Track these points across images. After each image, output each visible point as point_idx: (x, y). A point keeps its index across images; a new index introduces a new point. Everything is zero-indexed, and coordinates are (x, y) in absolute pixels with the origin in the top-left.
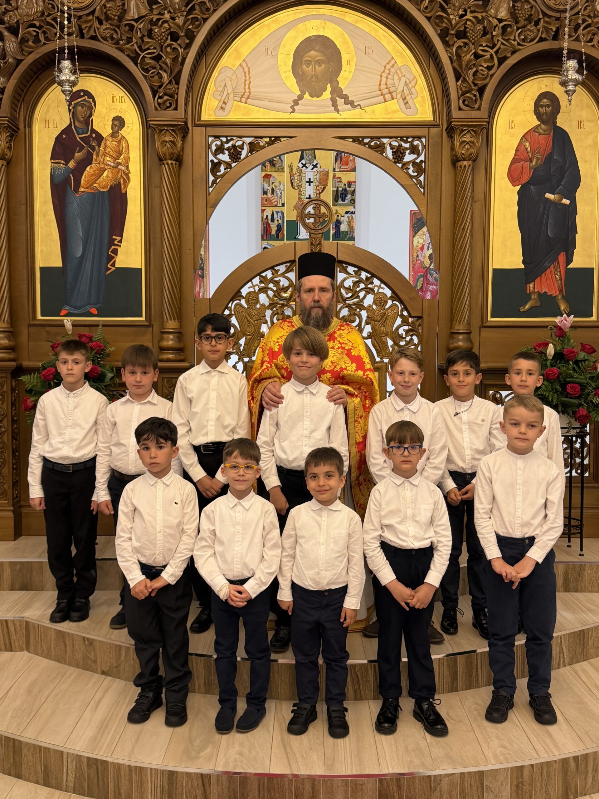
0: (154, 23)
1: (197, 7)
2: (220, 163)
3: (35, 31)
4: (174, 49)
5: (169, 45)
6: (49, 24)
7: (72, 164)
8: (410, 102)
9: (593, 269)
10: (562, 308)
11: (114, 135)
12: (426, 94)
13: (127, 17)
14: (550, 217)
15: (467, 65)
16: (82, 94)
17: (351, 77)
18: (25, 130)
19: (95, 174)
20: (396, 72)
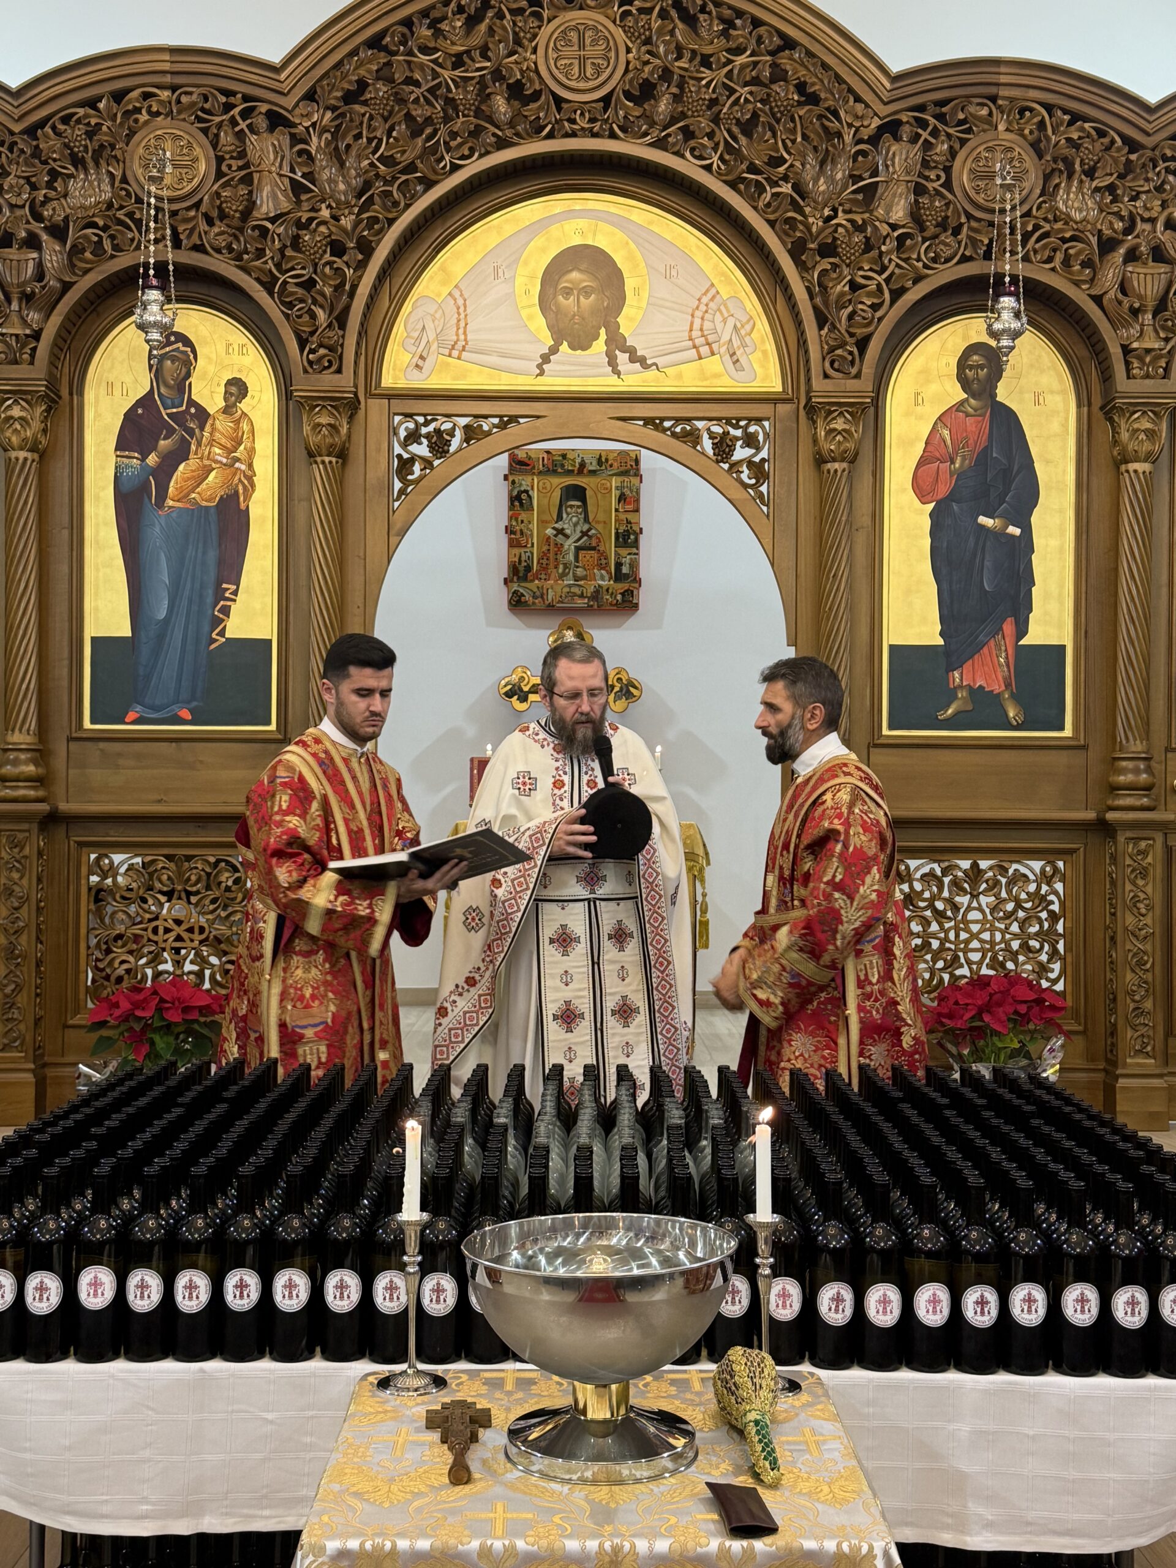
0: (302, 226)
1: (377, 199)
2: (412, 460)
3: (96, 235)
4: (338, 269)
5: (330, 263)
6: (120, 222)
7: (152, 459)
8: (743, 360)
9: (1064, 647)
10: (1011, 714)
11: (227, 410)
12: (770, 347)
13: (255, 214)
14: (987, 557)
15: (837, 302)
16: (173, 339)
17: (640, 317)
18: (72, 400)
19: (193, 477)
20: (719, 310)
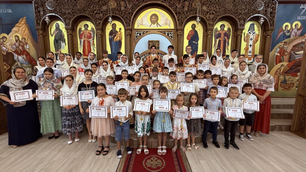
0: (126, 11)
1: (133, 8)
2: (138, 36)
3: (105, 13)
4: (130, 16)
6: (108, 11)
7: (112, 36)
8: (170, 26)
11: (120, 31)
12: (173, 24)
14: (194, 45)
15: (180, 19)
16: (114, 24)
18: (105, 30)
19: (116, 38)
20: (168, 20)
